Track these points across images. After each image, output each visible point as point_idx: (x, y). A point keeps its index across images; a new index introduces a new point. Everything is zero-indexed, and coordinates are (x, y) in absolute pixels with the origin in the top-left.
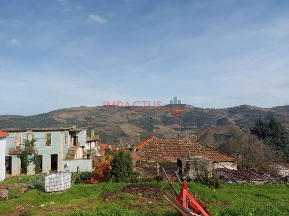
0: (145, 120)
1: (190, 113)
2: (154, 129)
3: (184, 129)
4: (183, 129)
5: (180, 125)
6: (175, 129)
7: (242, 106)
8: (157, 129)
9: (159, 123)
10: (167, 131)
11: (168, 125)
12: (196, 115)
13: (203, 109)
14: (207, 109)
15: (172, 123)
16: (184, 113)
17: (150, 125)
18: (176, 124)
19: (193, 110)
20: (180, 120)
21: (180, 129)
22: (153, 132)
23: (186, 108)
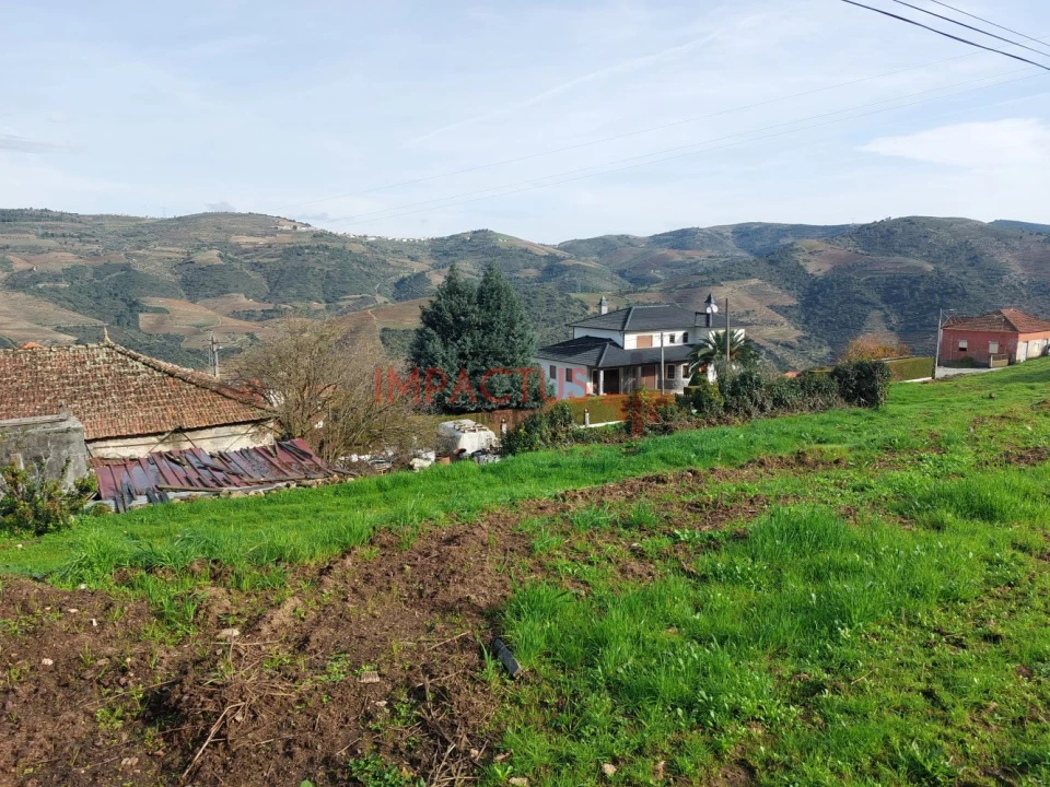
0: (96, 274)
1: (294, 251)
2: (141, 316)
3: (275, 314)
4: (271, 315)
5: (255, 297)
6: (236, 315)
7: (475, 232)
8: (157, 316)
9: (166, 291)
10: (201, 321)
11: (207, 297)
12: (318, 262)
13: (344, 239)
14: (361, 240)
15: (223, 291)
16: (272, 252)
17: (123, 300)
18: (242, 295)
19: (307, 241)
20: (255, 276)
21: (259, 315)
22: (137, 328)
23: (282, 232)
